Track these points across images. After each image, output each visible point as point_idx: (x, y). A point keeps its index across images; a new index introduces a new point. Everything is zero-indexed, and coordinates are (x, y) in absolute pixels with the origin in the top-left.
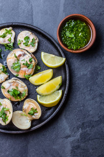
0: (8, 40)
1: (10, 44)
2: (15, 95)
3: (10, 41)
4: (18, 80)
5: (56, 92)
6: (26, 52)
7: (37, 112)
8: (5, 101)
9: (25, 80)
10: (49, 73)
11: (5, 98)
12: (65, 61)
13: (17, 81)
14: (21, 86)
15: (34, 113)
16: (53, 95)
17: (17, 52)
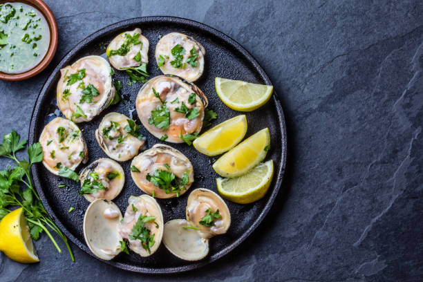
0: (134, 58)
1: (139, 68)
2: (165, 184)
3: (140, 60)
4: (169, 149)
5: (260, 166)
6: (180, 82)
7: (221, 218)
8: (142, 201)
9: (185, 147)
10: (239, 123)
11: (143, 193)
12: (273, 93)
13: (166, 151)
14: (176, 161)
15: (215, 219)
16: (254, 174)
17: (159, 84)
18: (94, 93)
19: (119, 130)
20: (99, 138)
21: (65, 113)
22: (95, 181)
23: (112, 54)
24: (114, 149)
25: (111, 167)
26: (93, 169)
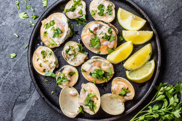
0: (79, 13)
1: (82, 17)
2: (100, 77)
3: (82, 13)
4: (100, 58)
5: (148, 63)
6: (102, 23)
7: (129, 92)
8: (88, 86)
11: (88, 82)
13: (99, 59)
14: (104, 64)
15: (126, 93)
16: (145, 67)
17: (92, 26)
18: (60, 32)
19: (74, 50)
20: (64, 55)
21: (45, 43)
22: (63, 77)
23: (67, 11)
24: (72, 60)
25: (71, 70)
26: (61, 71)
